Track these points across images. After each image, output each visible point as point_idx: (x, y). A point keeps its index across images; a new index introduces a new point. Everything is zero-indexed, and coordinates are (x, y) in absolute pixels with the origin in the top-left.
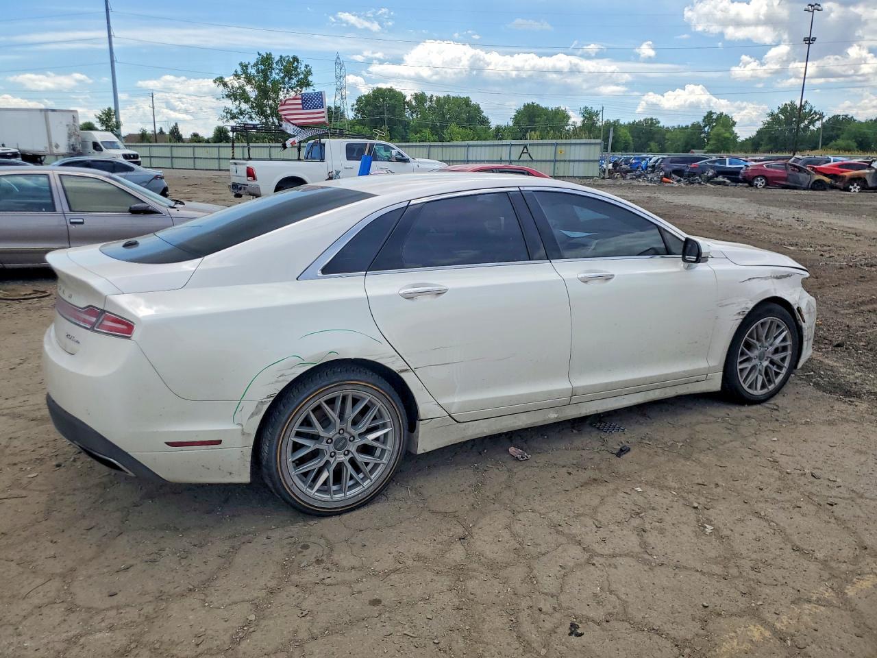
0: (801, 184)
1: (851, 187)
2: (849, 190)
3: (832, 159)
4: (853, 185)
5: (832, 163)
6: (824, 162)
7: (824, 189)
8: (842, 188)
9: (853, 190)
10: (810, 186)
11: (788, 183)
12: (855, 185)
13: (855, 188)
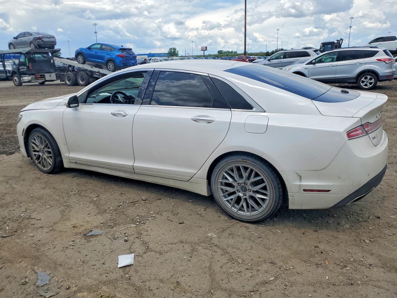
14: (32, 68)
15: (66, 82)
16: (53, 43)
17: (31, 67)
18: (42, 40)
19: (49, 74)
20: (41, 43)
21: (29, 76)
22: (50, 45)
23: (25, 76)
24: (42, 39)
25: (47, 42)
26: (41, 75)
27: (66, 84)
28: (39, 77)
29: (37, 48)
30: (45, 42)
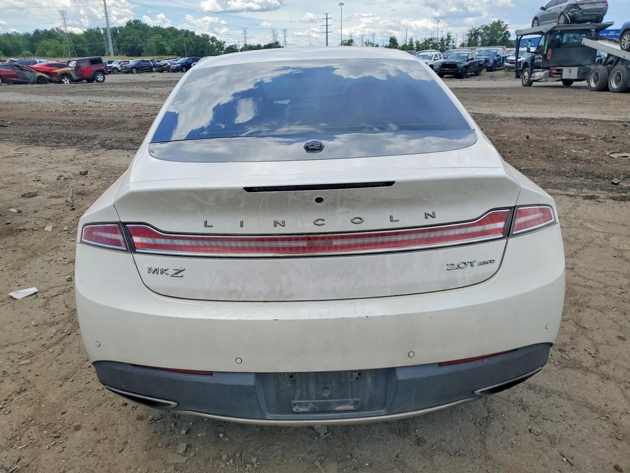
0: (29, 80)
1: (64, 80)
2: (62, 82)
3: (37, 60)
4: (64, 79)
5: (39, 64)
6: (33, 63)
7: (46, 83)
8: (58, 81)
9: (65, 83)
10: (36, 81)
11: (19, 80)
12: (66, 79)
13: (66, 81)
14: (551, 58)
15: (589, 84)
16: (600, 11)
17: (549, 55)
18: (580, 9)
19: (568, 68)
20: (576, 13)
21: (543, 71)
22: (591, 15)
23: (537, 71)
24: (580, 6)
25: (589, 10)
26: (558, 70)
27: (588, 88)
28: (555, 73)
29: (568, 23)
30: (586, 10)
